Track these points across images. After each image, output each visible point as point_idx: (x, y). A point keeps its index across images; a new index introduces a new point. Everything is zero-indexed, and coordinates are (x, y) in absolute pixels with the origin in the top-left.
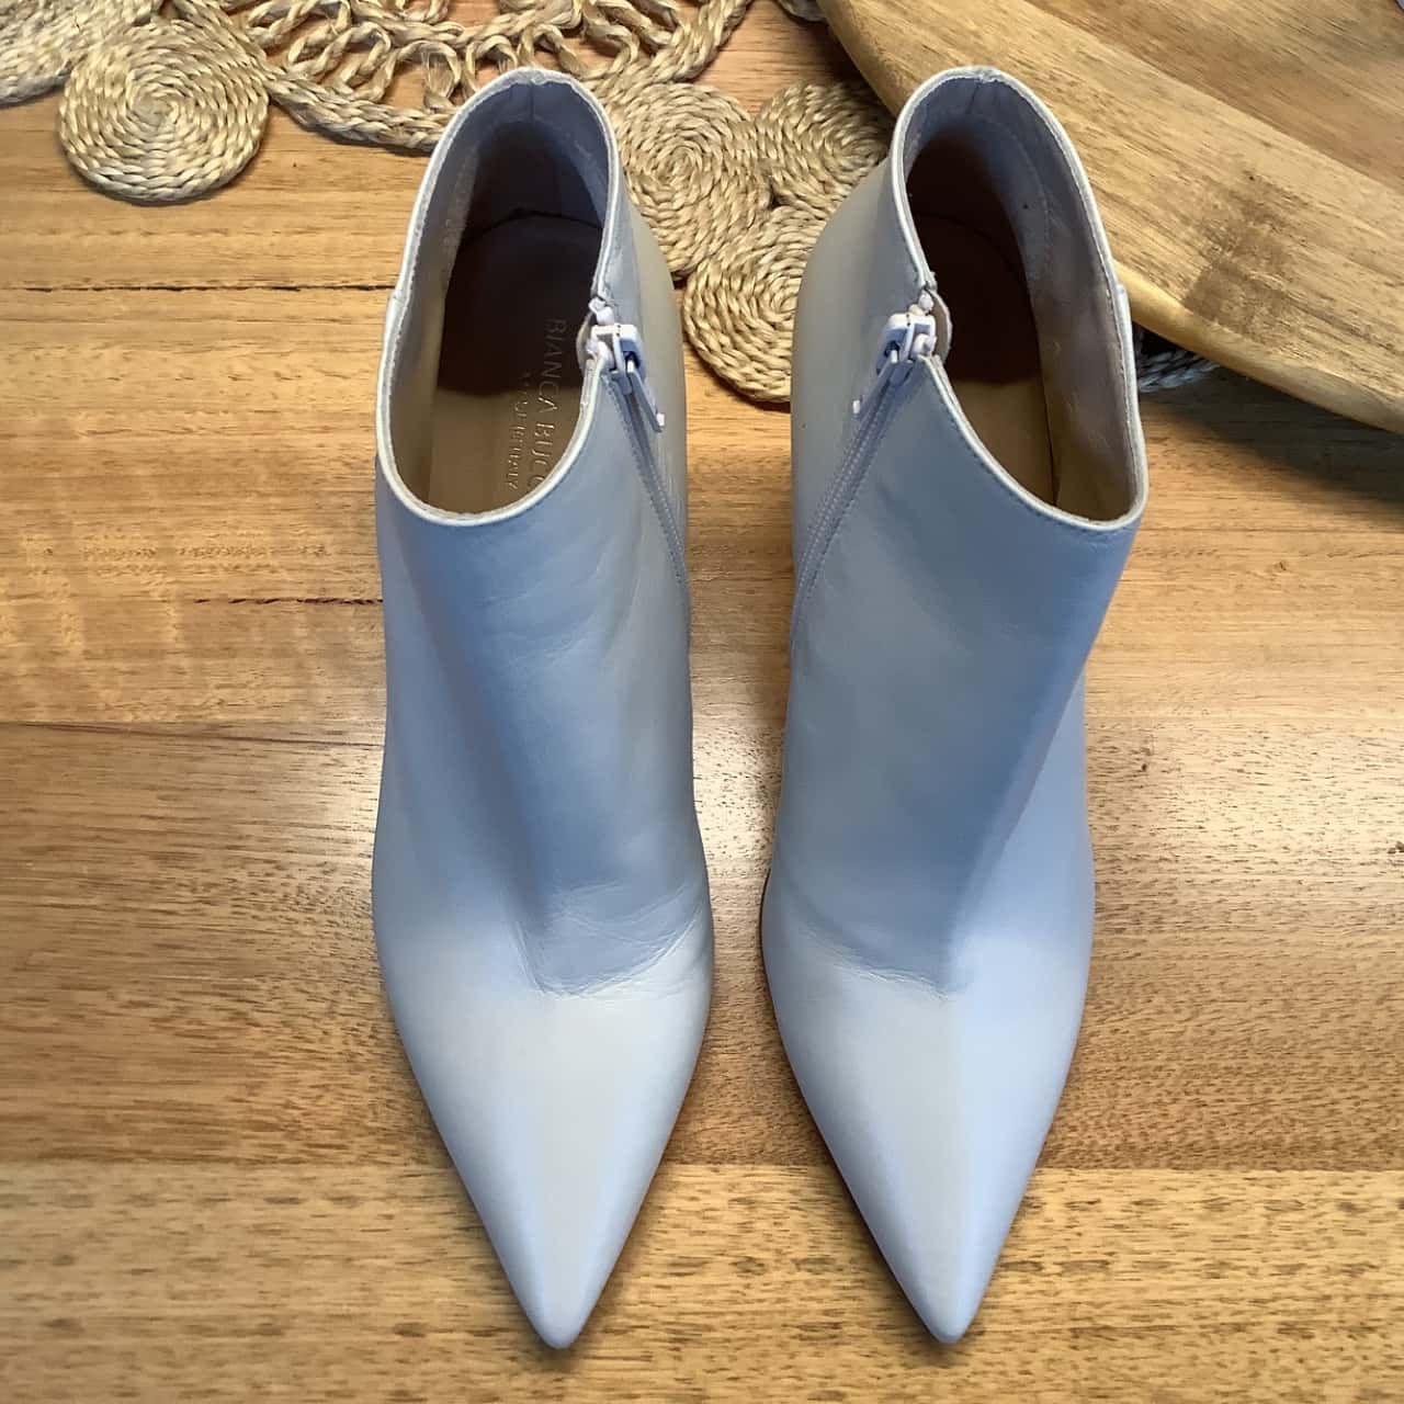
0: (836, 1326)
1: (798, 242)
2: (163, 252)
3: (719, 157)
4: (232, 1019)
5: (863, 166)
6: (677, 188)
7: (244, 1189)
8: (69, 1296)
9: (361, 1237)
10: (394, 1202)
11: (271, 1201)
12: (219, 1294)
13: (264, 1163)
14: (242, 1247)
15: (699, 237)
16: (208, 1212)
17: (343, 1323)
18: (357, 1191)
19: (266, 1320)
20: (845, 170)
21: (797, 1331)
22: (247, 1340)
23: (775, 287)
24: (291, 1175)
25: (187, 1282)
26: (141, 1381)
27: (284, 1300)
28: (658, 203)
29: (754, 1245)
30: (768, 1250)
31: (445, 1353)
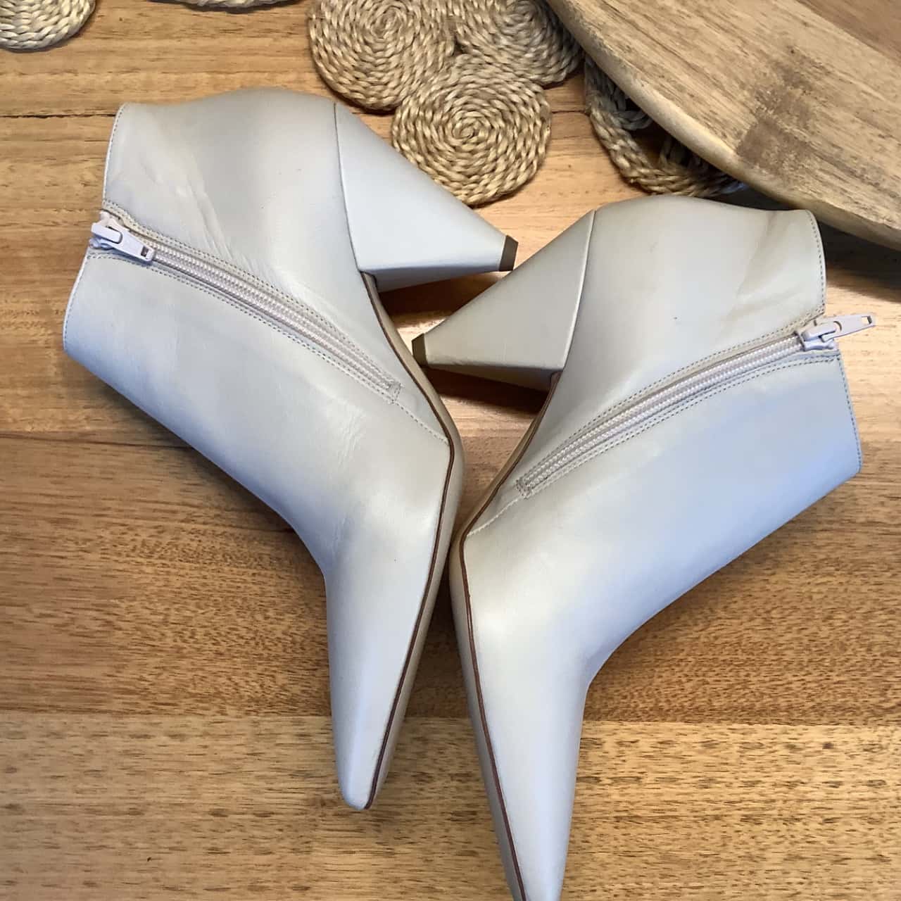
0: (474, 813)
1: (473, 82)
2: (33, 88)
3: (419, 14)
4: (104, 626)
5: (521, 22)
6: (390, 39)
7: (116, 729)
8: (15, 791)
9: (188, 758)
10: (207, 738)
11: (133, 736)
12: (104, 790)
13: (127, 714)
14: (116, 764)
15: (404, 79)
16: (95, 743)
17: (178, 808)
18: (184, 731)
19: (132, 806)
20: (508, 25)
21: (450, 816)
22: (123, 817)
23: (457, 118)
24: (145, 721)
25: (87, 784)
26: (61, 840)
27: (143, 795)
28: (375, 52)
29: (426, 765)
30: (435, 768)
31: (240, 827)
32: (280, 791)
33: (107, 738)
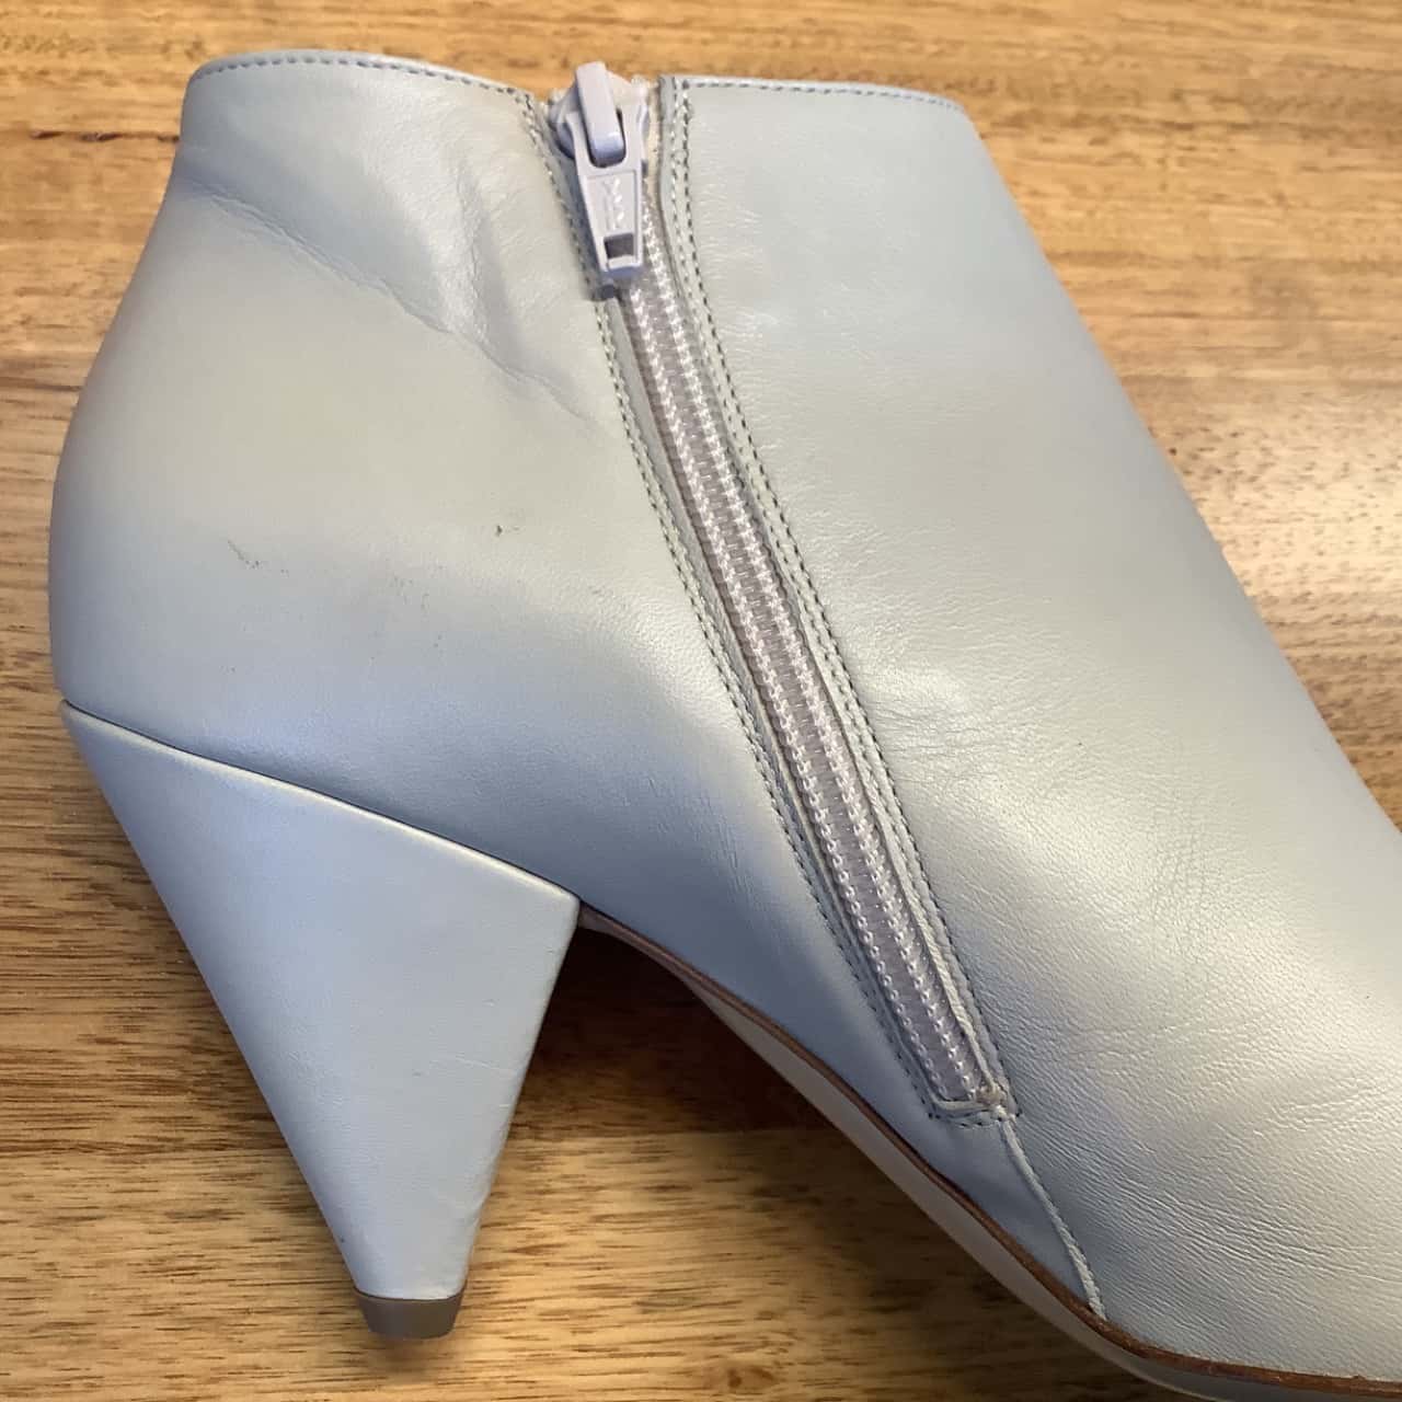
7: (125, 1198)
11: (176, 1216)
13: (159, 1150)
16: (64, 1242)
25: (36, 1365)
32: (613, 1352)
33: (101, 1227)
